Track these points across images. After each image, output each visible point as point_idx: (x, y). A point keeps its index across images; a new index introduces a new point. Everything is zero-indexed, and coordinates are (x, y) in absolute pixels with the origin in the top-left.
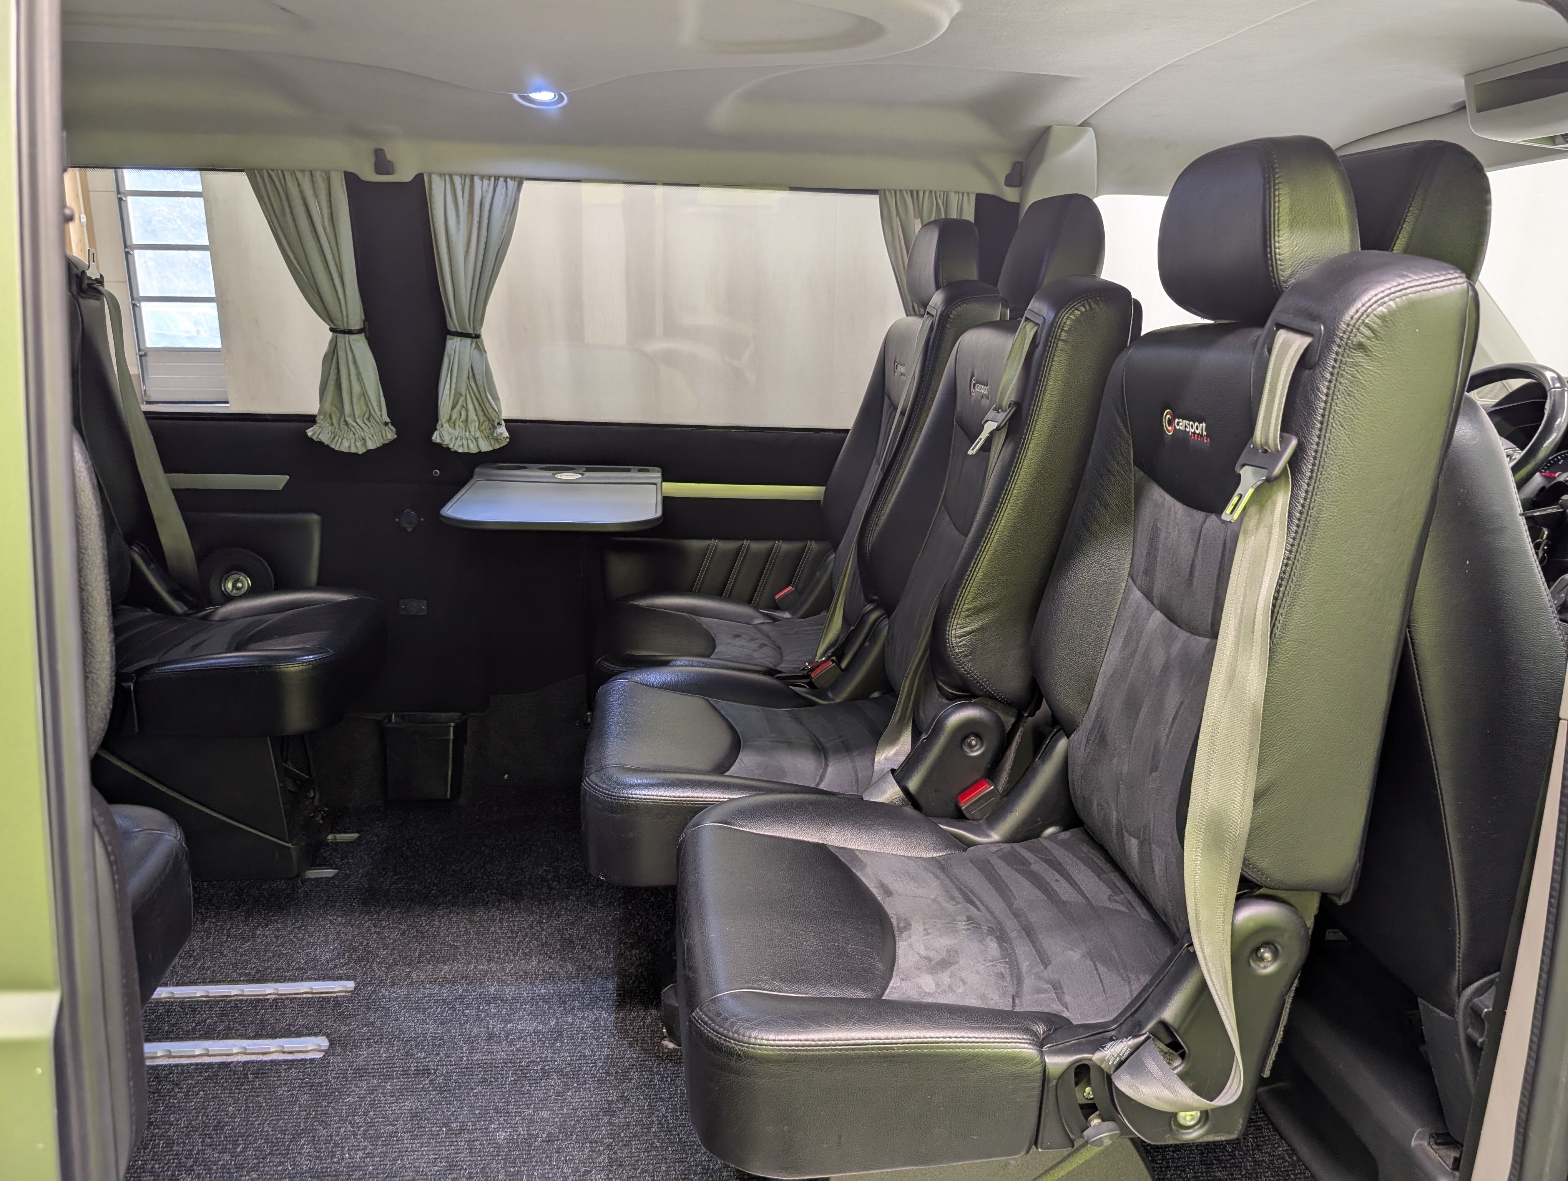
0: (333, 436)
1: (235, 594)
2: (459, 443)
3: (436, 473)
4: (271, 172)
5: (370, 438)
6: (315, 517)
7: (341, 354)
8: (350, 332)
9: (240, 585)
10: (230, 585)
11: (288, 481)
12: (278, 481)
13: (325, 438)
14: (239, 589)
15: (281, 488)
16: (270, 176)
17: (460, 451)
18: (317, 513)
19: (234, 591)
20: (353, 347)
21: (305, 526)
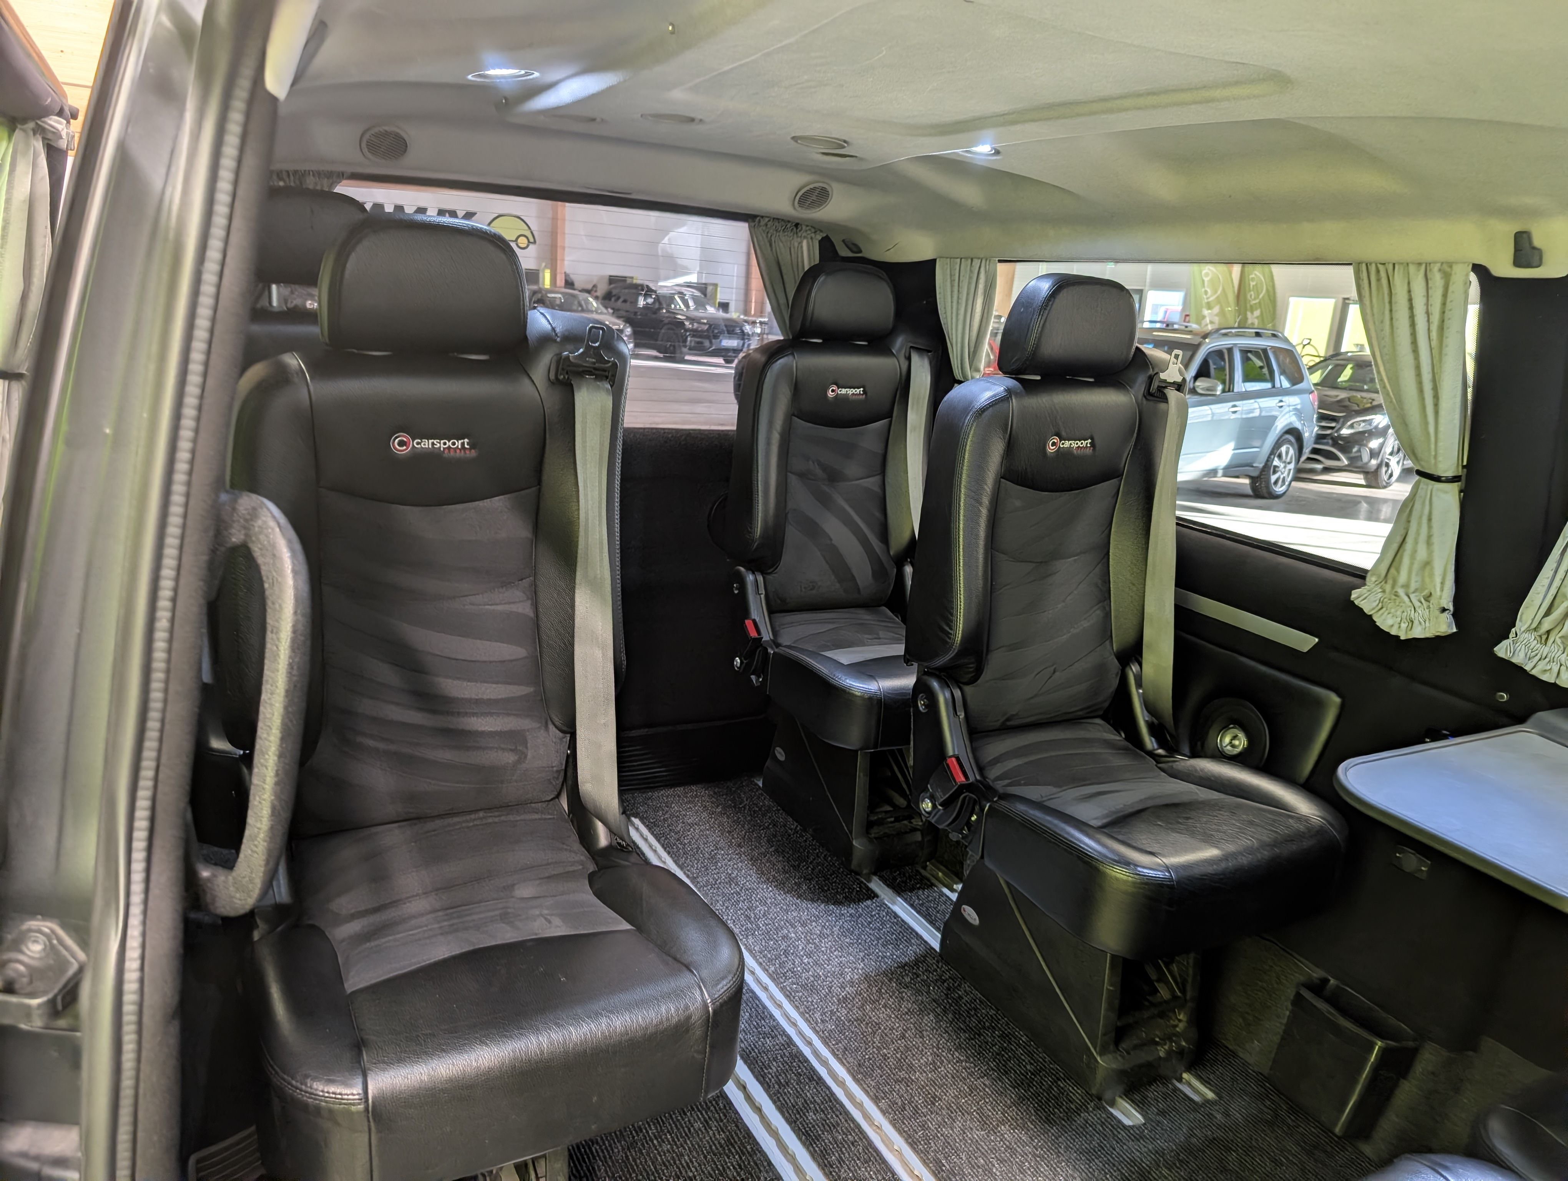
0: (1380, 605)
1: (1228, 750)
2: (1541, 666)
3: (1502, 697)
4: (1379, 266)
5: (1420, 623)
6: (1336, 699)
7: (1418, 506)
8: (1437, 479)
9: (1236, 742)
10: (1227, 740)
11: (1317, 643)
12: (1304, 642)
13: (1367, 606)
14: (1233, 746)
15: (1305, 650)
16: (1378, 271)
17: (1545, 678)
18: (1339, 695)
19: (1229, 748)
20: (1434, 499)
21: (1319, 705)
